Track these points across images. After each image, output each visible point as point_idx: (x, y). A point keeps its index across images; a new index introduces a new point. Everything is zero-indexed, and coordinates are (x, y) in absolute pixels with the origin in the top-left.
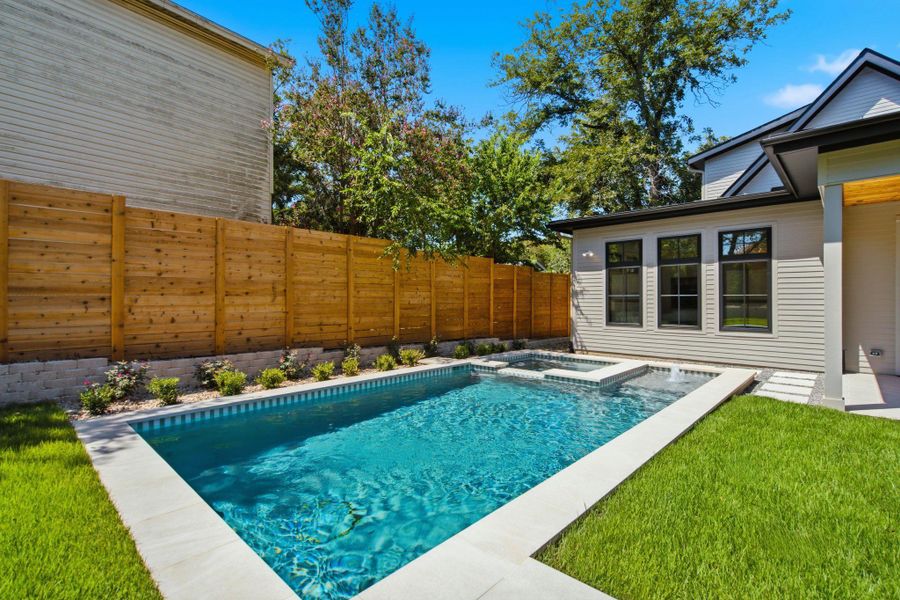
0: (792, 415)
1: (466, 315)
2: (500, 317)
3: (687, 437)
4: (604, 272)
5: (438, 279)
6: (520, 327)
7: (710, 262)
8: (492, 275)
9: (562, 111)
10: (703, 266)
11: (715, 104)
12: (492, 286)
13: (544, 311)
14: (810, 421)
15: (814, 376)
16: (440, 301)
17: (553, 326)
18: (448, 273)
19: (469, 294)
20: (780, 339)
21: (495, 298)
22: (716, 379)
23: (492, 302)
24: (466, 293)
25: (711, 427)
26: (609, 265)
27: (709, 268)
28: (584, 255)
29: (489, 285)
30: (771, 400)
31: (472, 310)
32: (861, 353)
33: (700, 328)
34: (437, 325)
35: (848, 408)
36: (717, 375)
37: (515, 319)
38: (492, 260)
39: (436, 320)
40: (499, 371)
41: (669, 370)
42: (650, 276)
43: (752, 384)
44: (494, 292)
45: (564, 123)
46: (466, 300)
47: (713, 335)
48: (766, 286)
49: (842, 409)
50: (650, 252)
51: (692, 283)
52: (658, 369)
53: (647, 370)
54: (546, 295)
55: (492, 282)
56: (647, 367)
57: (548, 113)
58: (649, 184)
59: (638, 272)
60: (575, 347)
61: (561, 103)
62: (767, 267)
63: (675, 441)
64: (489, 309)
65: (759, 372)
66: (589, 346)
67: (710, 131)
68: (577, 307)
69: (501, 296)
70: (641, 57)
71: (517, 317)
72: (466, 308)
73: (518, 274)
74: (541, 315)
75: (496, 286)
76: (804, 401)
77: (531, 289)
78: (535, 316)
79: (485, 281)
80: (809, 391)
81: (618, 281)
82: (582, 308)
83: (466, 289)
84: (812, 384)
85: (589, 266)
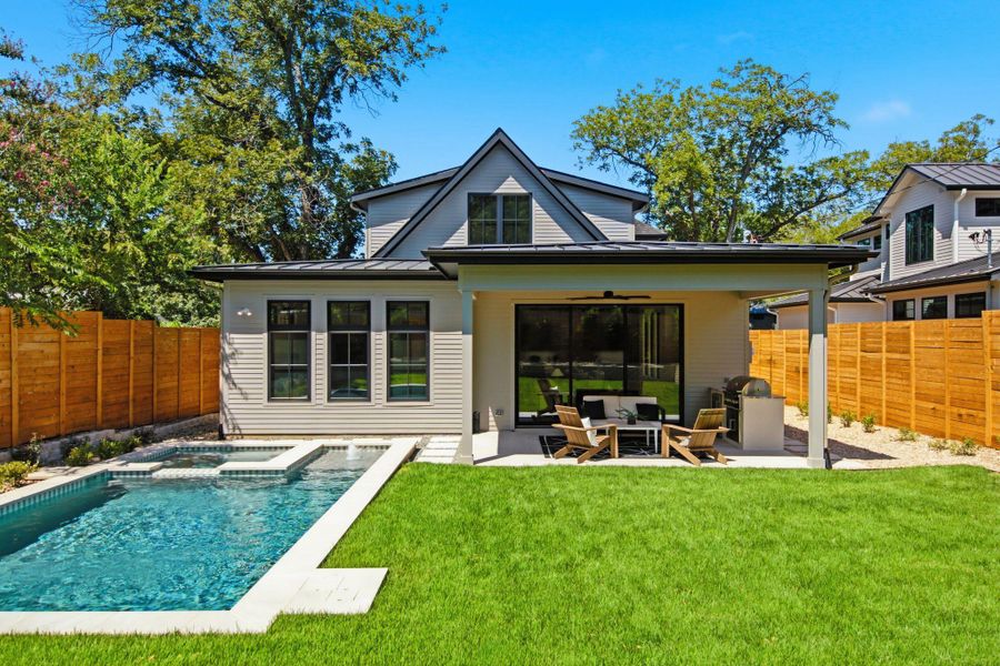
0: (441, 473)
1: (63, 399)
2: (112, 398)
3: (377, 500)
4: (265, 335)
5: (22, 349)
6: (139, 409)
7: (380, 330)
8: (100, 337)
9: (177, 71)
10: (373, 334)
11: (375, 113)
12: (100, 352)
13: (169, 382)
14: (450, 475)
15: (458, 438)
16: (23, 382)
17: (182, 403)
18: (37, 338)
19: (68, 367)
20: (436, 406)
21: (103, 371)
22: (387, 452)
23: (100, 377)
24: (63, 367)
25: (391, 490)
26: (272, 326)
27: (378, 337)
28: (240, 313)
29: (97, 351)
30: (428, 464)
31: (70, 391)
32: (491, 414)
33: (369, 400)
34: (20, 420)
35: (475, 462)
36: (387, 447)
37: (131, 398)
38: (100, 314)
39: (20, 411)
40: (154, 475)
41: (345, 448)
42: (320, 342)
43: (415, 451)
44: (103, 362)
45: (180, 89)
46: (63, 376)
47: (380, 406)
48: (425, 352)
49: (471, 464)
50: (319, 315)
51: (361, 351)
52: (334, 448)
53: (322, 451)
54: (173, 358)
55: (100, 347)
56: (323, 447)
57: (153, 68)
58: (298, 199)
59: (306, 338)
60: (225, 431)
61: (171, 56)
62: (425, 338)
63: (370, 503)
64: (96, 387)
65: (419, 439)
66: (245, 428)
67: (369, 143)
68: (228, 377)
69: (113, 366)
70: (291, 34)
71: (135, 394)
72: (63, 390)
73: (135, 332)
74: (166, 390)
75: (106, 351)
76: (448, 461)
77: (153, 353)
78: (159, 392)
79: (88, 345)
80: (453, 452)
81: (283, 347)
82: (236, 381)
83: (63, 359)
84: (456, 445)
85: (246, 328)
